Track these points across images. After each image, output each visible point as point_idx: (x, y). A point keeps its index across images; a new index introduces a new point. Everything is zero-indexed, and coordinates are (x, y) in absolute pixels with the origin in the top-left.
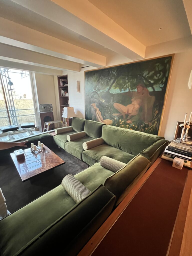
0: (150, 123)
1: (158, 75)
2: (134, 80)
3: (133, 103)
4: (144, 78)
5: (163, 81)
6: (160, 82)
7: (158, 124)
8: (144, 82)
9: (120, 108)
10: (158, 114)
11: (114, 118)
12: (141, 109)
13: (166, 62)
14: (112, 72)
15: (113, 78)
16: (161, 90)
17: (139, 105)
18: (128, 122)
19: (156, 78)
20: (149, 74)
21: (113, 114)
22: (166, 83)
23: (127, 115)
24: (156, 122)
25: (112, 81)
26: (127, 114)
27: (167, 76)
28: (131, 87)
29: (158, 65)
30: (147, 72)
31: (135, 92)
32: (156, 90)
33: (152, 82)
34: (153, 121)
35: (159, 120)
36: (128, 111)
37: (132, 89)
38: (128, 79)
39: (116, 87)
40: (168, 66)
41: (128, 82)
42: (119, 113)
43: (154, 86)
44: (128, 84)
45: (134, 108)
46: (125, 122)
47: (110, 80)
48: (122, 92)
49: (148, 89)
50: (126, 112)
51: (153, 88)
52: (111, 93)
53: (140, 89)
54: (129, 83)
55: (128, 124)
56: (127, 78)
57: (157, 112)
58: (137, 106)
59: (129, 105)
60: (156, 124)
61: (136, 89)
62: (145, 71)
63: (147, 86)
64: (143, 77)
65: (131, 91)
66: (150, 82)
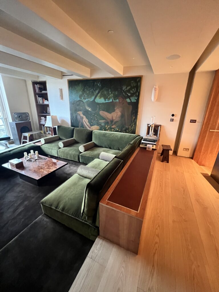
0: (129, 126)
1: (133, 90)
2: (116, 92)
3: (116, 111)
5: (136, 94)
7: (135, 127)
8: (123, 94)
9: (106, 115)
10: (134, 119)
12: (122, 116)
13: (137, 81)
14: (96, 83)
15: (98, 89)
16: (135, 101)
17: (121, 112)
18: (113, 127)
19: (132, 92)
20: (126, 88)
21: (100, 121)
22: (138, 96)
23: (112, 121)
24: (134, 125)
25: (97, 92)
27: (139, 91)
28: (114, 98)
29: (133, 83)
30: (126, 86)
31: (117, 102)
32: (132, 101)
33: (129, 95)
34: (132, 125)
35: (135, 124)
37: (115, 100)
39: (100, 97)
40: (139, 83)
41: (111, 94)
42: (105, 119)
43: (131, 98)
44: (111, 96)
45: (117, 115)
46: (110, 127)
47: (95, 90)
48: (107, 101)
49: (127, 100)
51: (130, 99)
52: (97, 102)
53: (121, 100)
56: (110, 90)
57: (134, 118)
58: (119, 114)
59: (113, 113)
60: (134, 127)
61: (118, 100)
62: (124, 86)
63: (126, 98)
64: (123, 90)
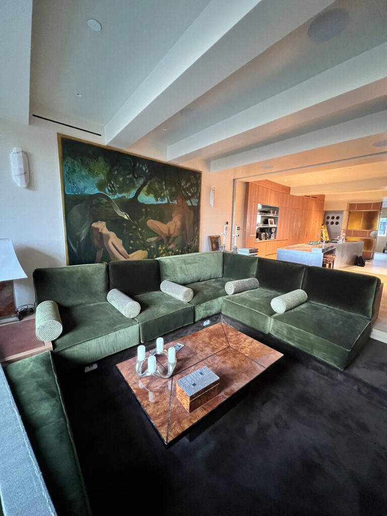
1: (194, 188)
2: (172, 188)
3: (174, 219)
4: (183, 188)
5: (197, 195)
6: (195, 197)
8: (183, 193)
10: (197, 231)
11: (150, 246)
13: (197, 176)
14: (139, 165)
15: (142, 177)
16: (197, 204)
18: (170, 247)
19: (192, 191)
20: (186, 184)
21: (148, 240)
22: (199, 198)
24: (196, 240)
25: (141, 181)
26: (168, 236)
27: (199, 191)
28: (170, 198)
29: (193, 178)
31: (175, 204)
32: (193, 204)
33: (189, 194)
35: (198, 238)
36: (169, 231)
37: (172, 201)
38: (165, 185)
39: (148, 192)
40: (199, 181)
41: (166, 189)
42: (157, 235)
43: (192, 200)
44: (167, 193)
46: (166, 249)
47: (137, 178)
48: (159, 202)
50: (167, 233)
51: (191, 202)
52: (141, 202)
53: (180, 201)
54: (167, 191)
55: (171, 250)
56: (164, 183)
59: (169, 223)
62: (183, 180)
64: (181, 186)
65: (170, 202)
66: (187, 194)
